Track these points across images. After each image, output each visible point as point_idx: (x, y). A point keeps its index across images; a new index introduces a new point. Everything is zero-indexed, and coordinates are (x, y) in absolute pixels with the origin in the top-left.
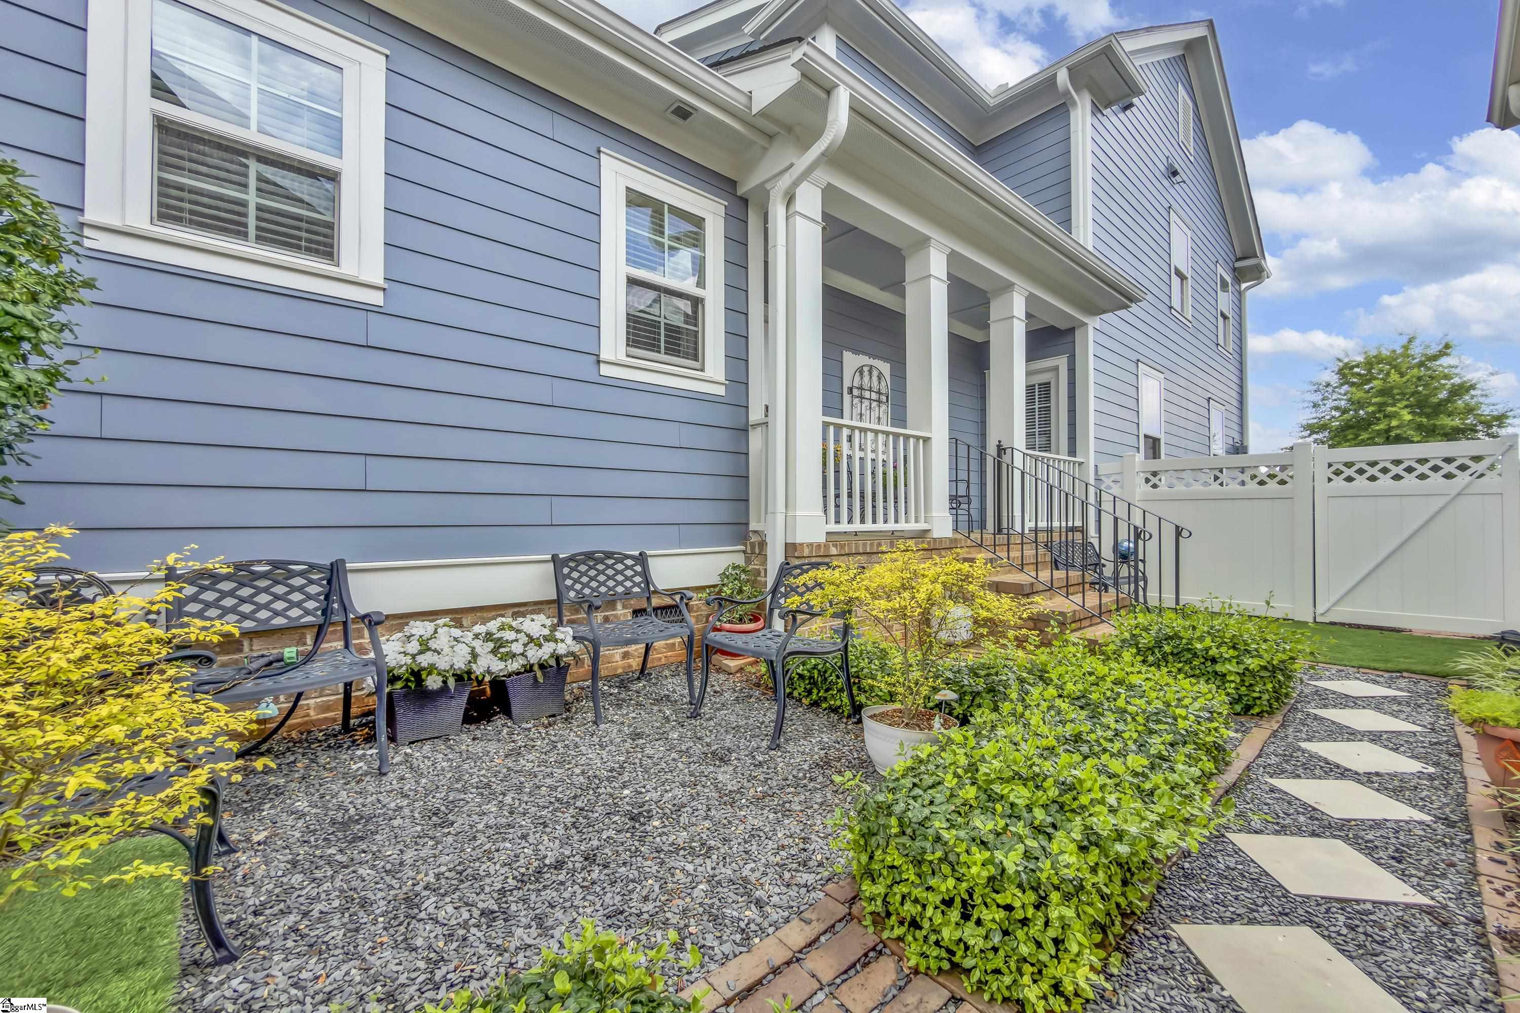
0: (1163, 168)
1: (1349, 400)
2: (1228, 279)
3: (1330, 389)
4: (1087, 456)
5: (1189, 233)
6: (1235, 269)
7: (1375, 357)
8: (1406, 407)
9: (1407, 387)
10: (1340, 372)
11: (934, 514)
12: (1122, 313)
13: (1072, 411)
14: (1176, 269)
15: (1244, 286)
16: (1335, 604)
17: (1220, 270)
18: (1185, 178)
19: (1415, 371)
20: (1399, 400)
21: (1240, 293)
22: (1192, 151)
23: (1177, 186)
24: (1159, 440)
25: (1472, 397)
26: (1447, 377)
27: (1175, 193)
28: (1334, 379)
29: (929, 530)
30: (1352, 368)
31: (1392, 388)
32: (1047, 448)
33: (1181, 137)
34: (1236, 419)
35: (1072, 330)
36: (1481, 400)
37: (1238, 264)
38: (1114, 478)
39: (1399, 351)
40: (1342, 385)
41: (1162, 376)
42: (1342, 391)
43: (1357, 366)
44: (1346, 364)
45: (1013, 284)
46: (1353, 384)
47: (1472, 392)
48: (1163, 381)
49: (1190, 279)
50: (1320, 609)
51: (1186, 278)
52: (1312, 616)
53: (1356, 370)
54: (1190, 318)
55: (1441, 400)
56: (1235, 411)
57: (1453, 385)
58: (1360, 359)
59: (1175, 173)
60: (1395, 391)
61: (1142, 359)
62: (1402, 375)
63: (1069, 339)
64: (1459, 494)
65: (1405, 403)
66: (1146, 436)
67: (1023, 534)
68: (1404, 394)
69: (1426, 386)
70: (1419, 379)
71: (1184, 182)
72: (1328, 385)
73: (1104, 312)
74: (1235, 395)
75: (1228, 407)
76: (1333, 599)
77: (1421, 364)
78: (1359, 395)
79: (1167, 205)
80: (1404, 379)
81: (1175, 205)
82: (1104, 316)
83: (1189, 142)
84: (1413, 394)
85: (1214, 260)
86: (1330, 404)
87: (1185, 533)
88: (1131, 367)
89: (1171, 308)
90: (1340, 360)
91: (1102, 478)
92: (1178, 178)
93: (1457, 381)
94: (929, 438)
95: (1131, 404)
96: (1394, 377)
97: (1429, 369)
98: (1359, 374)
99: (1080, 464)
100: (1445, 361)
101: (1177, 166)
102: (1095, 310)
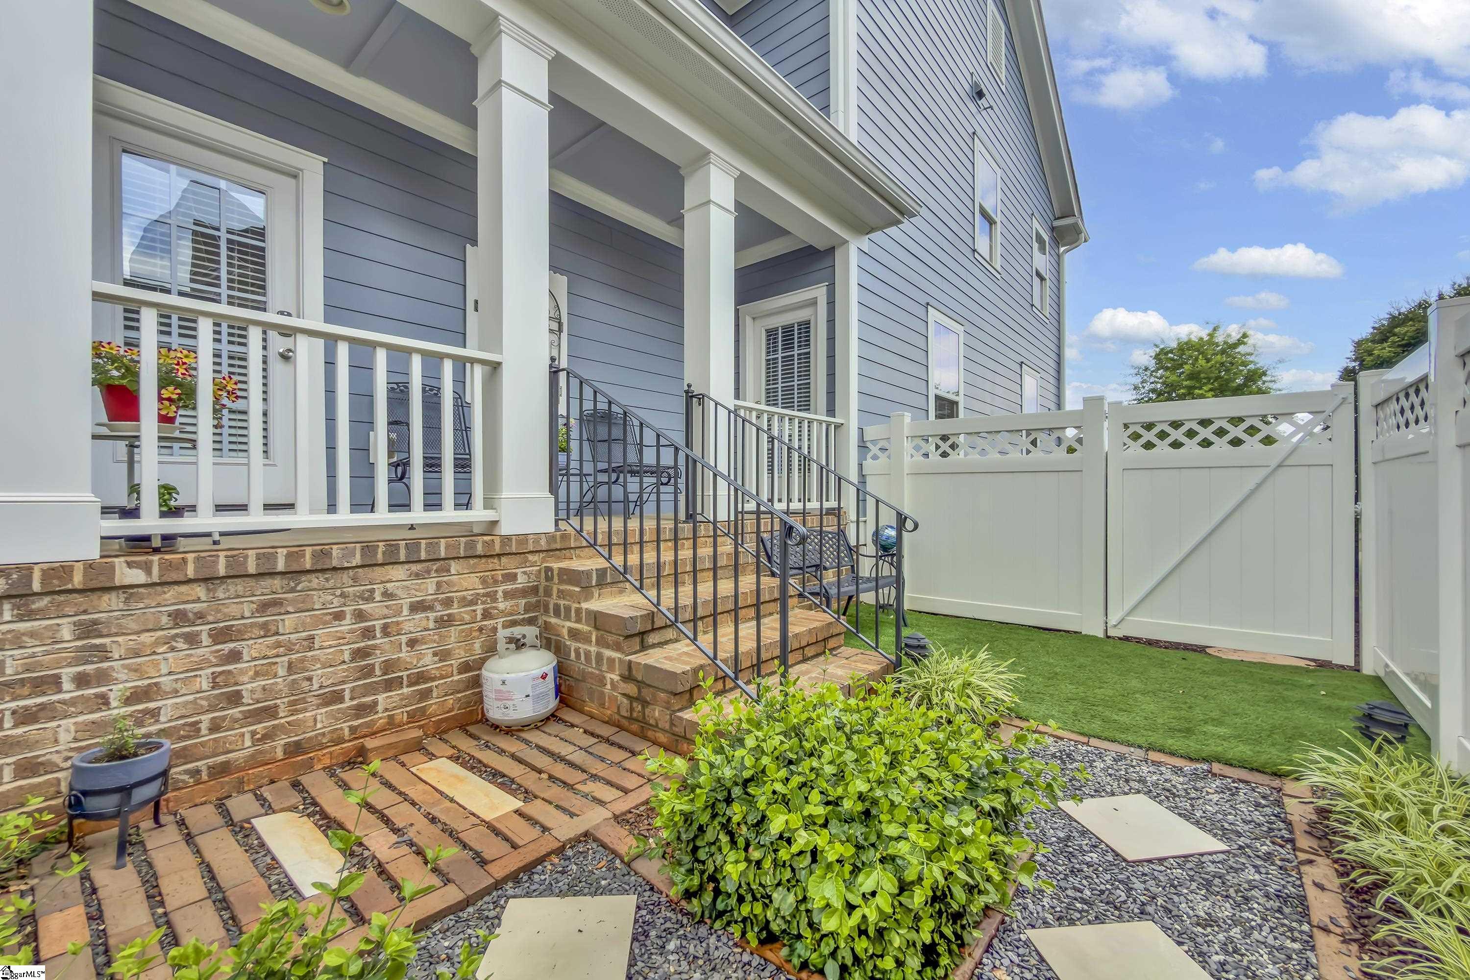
0: (967, 87)
1: (1163, 383)
2: (1046, 238)
3: (1148, 373)
4: (847, 416)
5: (999, 171)
6: (1053, 229)
7: (1186, 343)
8: (1211, 390)
9: (1211, 372)
10: (1157, 357)
11: (504, 495)
12: (892, 231)
13: (831, 357)
14: (981, 206)
15: (1062, 249)
16: (1129, 614)
17: (1036, 224)
18: (993, 103)
19: (1219, 357)
20: (1205, 384)
21: (1058, 256)
22: (1004, 79)
23: (984, 113)
24: (957, 403)
25: (1264, 382)
26: (1244, 364)
27: (982, 122)
28: (1152, 364)
29: (497, 522)
30: (1166, 354)
31: (1199, 372)
32: (805, 406)
33: (990, 58)
34: (1053, 389)
35: (832, 250)
36: (1271, 385)
37: (1057, 223)
38: (881, 444)
39: (1206, 338)
40: (1158, 369)
41: (962, 328)
42: (1158, 375)
43: (1171, 351)
44: (1162, 349)
45: (708, 152)
46: (1166, 369)
47: (1264, 378)
48: (962, 335)
49: (999, 224)
50: (1113, 620)
51: (995, 223)
52: (1103, 627)
53: (1170, 355)
54: (999, 269)
55: (1239, 385)
56: (1052, 380)
57: (1249, 371)
58: (1174, 345)
59: (980, 94)
60: (1202, 375)
61: (932, 302)
62: (1208, 360)
63: (826, 263)
64: (1280, 466)
65: (1210, 386)
66: (937, 397)
67: (715, 523)
68: (1209, 379)
69: (1227, 371)
70: (1222, 364)
71: (991, 107)
72: (1146, 369)
73: (872, 230)
74: (1053, 364)
75: (1043, 374)
76: (1128, 606)
77: (1223, 352)
78: (1173, 378)
79: (971, 131)
80: (1209, 364)
81: (979, 131)
82: (872, 236)
83: (1000, 69)
84: (1217, 378)
85: (1030, 212)
86: (1148, 387)
87: (909, 525)
88: (919, 311)
89: (974, 251)
90: (1156, 346)
91: (869, 445)
92: (983, 102)
93: (1251, 367)
94: (499, 364)
95: (919, 356)
96: (1202, 362)
97: (1228, 356)
98: (1172, 359)
99: (838, 427)
100: (1241, 349)
101: (983, 87)
102: (864, 228)
